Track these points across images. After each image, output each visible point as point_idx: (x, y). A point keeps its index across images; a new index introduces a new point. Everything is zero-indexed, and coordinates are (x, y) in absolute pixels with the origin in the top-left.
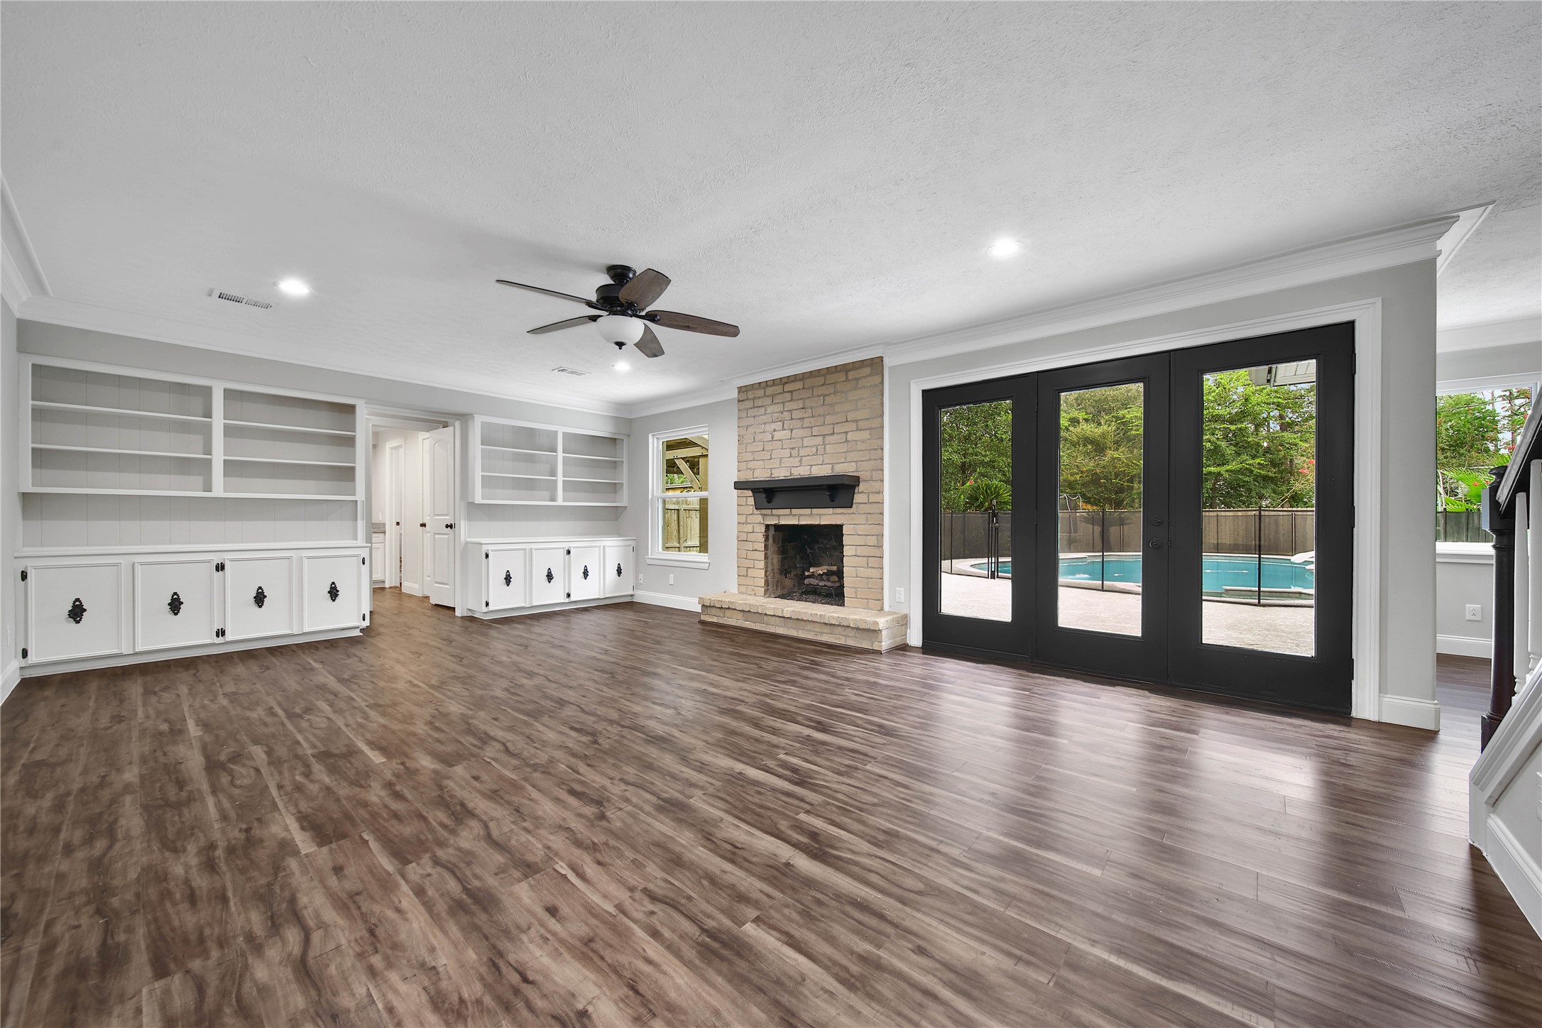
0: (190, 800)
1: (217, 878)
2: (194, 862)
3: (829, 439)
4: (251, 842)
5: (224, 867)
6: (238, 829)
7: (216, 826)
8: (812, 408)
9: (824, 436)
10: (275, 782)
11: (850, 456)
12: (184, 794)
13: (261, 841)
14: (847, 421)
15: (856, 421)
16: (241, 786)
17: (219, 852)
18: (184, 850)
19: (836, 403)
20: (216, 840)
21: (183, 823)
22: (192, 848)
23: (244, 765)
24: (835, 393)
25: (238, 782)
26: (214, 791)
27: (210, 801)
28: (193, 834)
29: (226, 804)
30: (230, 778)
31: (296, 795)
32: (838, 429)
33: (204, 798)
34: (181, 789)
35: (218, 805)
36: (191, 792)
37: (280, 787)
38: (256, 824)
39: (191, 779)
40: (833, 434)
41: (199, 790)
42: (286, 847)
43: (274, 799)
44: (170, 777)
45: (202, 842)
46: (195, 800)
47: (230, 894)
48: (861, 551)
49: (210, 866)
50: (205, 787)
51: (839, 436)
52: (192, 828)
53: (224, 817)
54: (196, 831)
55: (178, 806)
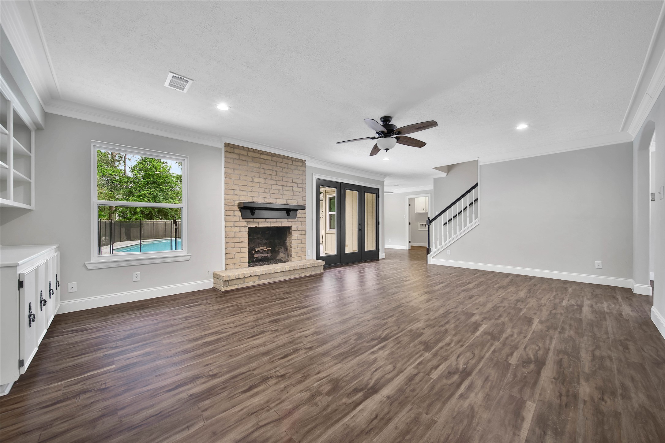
0: (559, 352)
1: (563, 326)
2: (567, 332)
3: (285, 188)
4: (549, 328)
5: (560, 327)
6: (550, 333)
7: (555, 337)
8: (276, 171)
9: (282, 186)
10: (524, 340)
11: (295, 197)
12: (561, 356)
13: (546, 327)
14: (293, 182)
15: (297, 183)
16: (537, 346)
17: (559, 330)
18: (568, 336)
19: (288, 173)
20: (558, 333)
21: (566, 344)
22: (566, 335)
23: (527, 355)
24: (288, 168)
25: (537, 348)
26: (547, 350)
27: (552, 347)
28: (564, 339)
29: (547, 342)
30: (538, 352)
31: (523, 332)
32: (289, 184)
33: (554, 349)
34: (561, 360)
35: (550, 344)
36: (558, 356)
37: (525, 337)
38: (544, 331)
39: (554, 362)
40: (287, 186)
41: (554, 354)
42: (541, 322)
43: (531, 335)
44: (564, 371)
45: (562, 335)
46: (558, 350)
47: (561, 321)
48: (299, 237)
49: (563, 329)
50: (551, 354)
51: (289, 188)
52: (563, 341)
53: (551, 338)
54: (563, 339)
55: (565, 352)
